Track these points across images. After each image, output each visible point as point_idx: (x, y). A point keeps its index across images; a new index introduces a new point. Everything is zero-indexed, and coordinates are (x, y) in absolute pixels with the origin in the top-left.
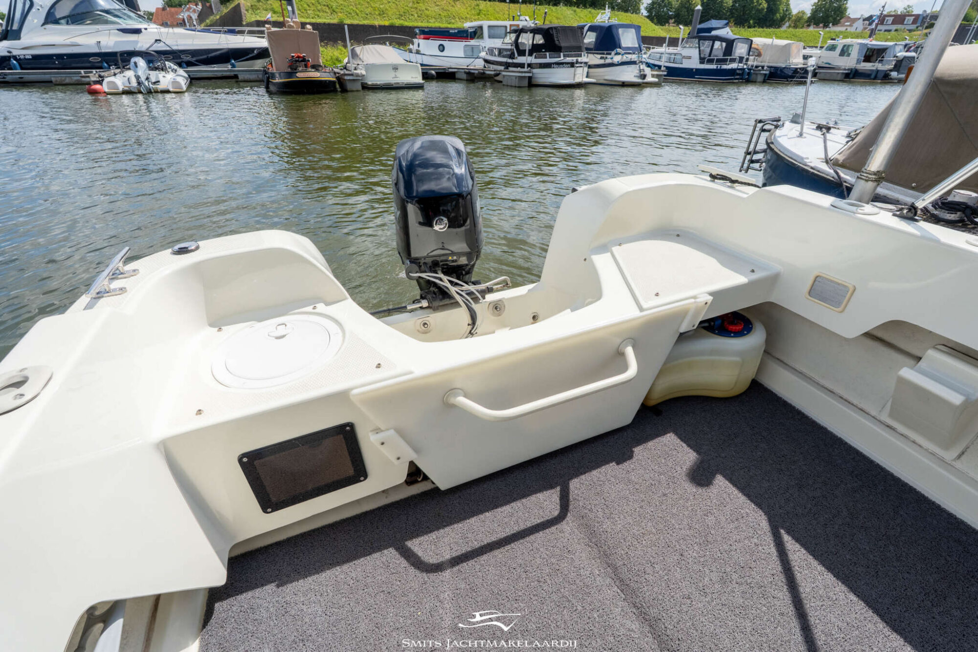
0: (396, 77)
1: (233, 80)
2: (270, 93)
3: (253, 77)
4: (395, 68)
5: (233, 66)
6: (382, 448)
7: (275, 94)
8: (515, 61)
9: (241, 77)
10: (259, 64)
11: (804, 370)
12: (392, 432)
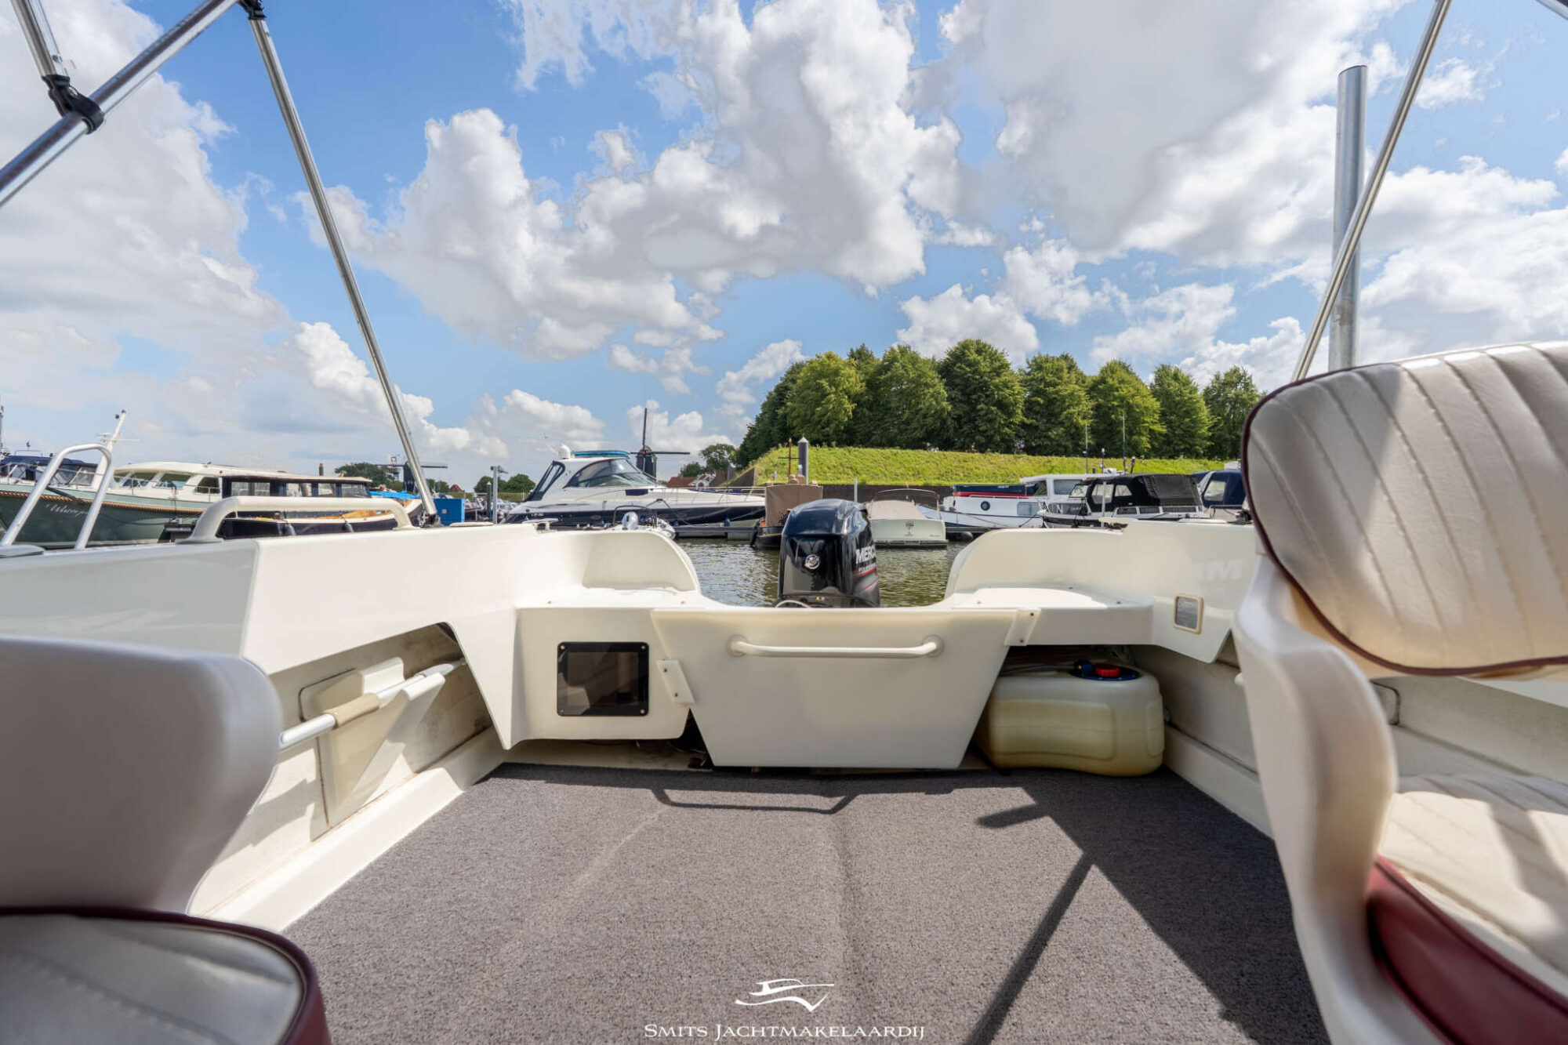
0: (909, 534)
1: (720, 538)
2: (755, 549)
3: (744, 535)
4: (910, 524)
5: (727, 524)
6: (663, 675)
7: (760, 549)
8: (1087, 518)
9: (729, 536)
10: (753, 523)
11: (1229, 751)
12: (676, 662)
